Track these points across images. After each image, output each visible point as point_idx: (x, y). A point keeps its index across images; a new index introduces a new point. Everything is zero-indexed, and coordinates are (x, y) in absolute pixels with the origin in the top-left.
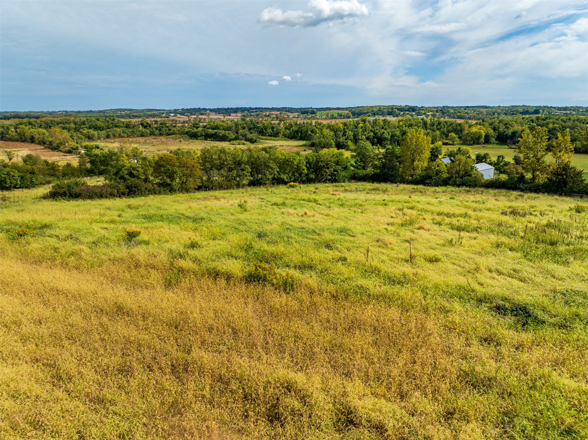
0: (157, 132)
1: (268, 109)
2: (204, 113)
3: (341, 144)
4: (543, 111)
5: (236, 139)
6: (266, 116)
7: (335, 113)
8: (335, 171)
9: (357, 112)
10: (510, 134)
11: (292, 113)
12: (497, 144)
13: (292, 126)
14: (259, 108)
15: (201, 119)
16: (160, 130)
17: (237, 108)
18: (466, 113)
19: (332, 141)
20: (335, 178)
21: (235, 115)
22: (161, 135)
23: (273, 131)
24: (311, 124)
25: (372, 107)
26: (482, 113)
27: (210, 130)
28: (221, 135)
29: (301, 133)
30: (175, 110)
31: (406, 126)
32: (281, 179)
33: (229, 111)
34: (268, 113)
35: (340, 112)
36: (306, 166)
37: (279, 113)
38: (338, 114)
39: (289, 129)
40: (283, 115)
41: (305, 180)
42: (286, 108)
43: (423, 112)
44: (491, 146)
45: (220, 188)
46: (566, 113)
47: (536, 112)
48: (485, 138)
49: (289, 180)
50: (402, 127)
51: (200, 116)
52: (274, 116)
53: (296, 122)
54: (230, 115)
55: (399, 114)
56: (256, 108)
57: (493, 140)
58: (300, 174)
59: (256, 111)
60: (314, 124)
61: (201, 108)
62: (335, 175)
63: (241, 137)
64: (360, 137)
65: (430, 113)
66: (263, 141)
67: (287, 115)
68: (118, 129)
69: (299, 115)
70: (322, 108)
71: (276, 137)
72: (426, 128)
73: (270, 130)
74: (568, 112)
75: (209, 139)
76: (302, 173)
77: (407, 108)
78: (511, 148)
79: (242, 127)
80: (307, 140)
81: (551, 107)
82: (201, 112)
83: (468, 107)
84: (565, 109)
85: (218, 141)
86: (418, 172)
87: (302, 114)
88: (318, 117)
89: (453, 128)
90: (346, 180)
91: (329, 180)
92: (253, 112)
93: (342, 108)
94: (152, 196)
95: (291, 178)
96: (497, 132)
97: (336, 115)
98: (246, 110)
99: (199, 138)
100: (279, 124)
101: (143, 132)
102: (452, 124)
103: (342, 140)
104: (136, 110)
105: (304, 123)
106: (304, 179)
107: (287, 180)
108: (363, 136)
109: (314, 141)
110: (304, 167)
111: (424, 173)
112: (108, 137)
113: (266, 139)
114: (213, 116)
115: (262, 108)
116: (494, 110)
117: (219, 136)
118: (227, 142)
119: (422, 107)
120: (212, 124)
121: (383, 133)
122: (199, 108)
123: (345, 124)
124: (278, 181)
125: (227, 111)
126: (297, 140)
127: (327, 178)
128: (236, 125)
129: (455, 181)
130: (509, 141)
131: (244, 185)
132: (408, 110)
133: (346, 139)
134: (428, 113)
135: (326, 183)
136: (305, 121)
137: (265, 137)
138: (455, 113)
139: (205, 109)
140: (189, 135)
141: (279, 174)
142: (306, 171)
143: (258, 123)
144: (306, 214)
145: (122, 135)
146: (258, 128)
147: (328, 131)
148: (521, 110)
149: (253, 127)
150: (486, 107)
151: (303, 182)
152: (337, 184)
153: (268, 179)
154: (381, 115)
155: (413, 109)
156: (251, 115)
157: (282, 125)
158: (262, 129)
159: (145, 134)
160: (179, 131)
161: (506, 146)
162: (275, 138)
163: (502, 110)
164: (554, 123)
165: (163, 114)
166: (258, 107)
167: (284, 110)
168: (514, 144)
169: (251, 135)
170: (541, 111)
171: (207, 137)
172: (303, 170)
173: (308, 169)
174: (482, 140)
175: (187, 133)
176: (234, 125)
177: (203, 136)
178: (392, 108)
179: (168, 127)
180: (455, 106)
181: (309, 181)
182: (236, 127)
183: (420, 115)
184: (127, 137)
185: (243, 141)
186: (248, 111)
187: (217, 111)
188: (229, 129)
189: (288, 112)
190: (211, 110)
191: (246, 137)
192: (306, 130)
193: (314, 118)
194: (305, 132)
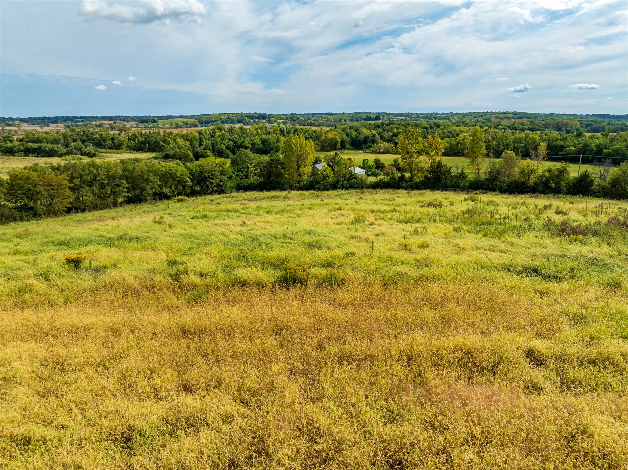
1: (97, 117)
2: (11, 123)
3: (200, 154)
4: (383, 117)
5: (68, 153)
6: (97, 126)
7: (180, 122)
8: (221, 181)
9: (204, 120)
10: (363, 139)
11: (128, 122)
12: (352, 149)
13: (136, 137)
14: (85, 117)
15: (11, 130)
17: (57, 118)
18: (315, 120)
19: (189, 151)
20: (222, 189)
21: (55, 125)
23: (114, 143)
24: (159, 134)
25: (219, 114)
26: (330, 120)
27: (31, 144)
28: (47, 149)
29: (149, 144)
31: (264, 134)
32: (163, 193)
33: (46, 120)
34: (98, 123)
35: (185, 120)
36: (190, 178)
37: (112, 122)
38: (183, 122)
39: (133, 140)
40: (117, 124)
41: (189, 194)
43: (273, 119)
44: (347, 151)
45: (94, 208)
46: (403, 119)
47: (378, 118)
48: (341, 144)
49: (172, 194)
50: (261, 135)
51: (8, 128)
52: (107, 126)
53: (141, 132)
54: (48, 126)
55: (250, 122)
56: (81, 117)
57: (348, 146)
58: (184, 187)
59: (82, 121)
60: (162, 133)
62: (221, 186)
63: (75, 151)
64: (219, 146)
65: (281, 121)
66: (103, 154)
67: (122, 124)
69: (137, 125)
70: (162, 117)
71: (119, 149)
72: (284, 135)
73: (110, 142)
74: (404, 118)
75: (31, 155)
76: (186, 185)
77: (256, 115)
78: (365, 152)
79: (73, 139)
80: (159, 151)
81: (389, 114)
82: (7, 122)
83: (315, 114)
84: (401, 115)
85: (43, 157)
86: (305, 178)
87: (141, 123)
88: (160, 126)
89: (309, 134)
90: (233, 190)
91: (216, 191)
92: (78, 122)
93: (186, 116)
94: (12, 224)
95: (174, 192)
96: (350, 137)
97: (181, 124)
98: (68, 120)
99: (16, 154)
100: (120, 135)
102: (308, 131)
103: (199, 150)
105: (150, 132)
106: (189, 192)
107: (170, 194)
108: (222, 145)
109: (167, 152)
110: (188, 179)
111: (312, 179)
113: (107, 153)
114: (30, 128)
115: (89, 117)
116: (340, 116)
117: (46, 151)
118: (56, 158)
119: (271, 114)
120: (31, 136)
121: (243, 141)
122: (3, 118)
123: (200, 133)
124: (161, 196)
125: (44, 121)
126: (145, 152)
127: (213, 190)
128: (65, 137)
129: (343, 185)
130: (363, 146)
131: (121, 204)
132: (258, 118)
133: (204, 149)
134: (278, 121)
135: (213, 195)
136: (151, 131)
137: (105, 150)
138: (305, 120)
139: (11, 119)
141: (161, 188)
142: (190, 183)
143: (92, 134)
144: (244, 223)
146: (94, 139)
147: (182, 140)
148: (364, 116)
149: (87, 139)
150: (332, 114)
151: (189, 195)
152: (224, 195)
153: (149, 194)
154: (230, 123)
155: (263, 117)
157: (123, 136)
158: (100, 140)
161: (361, 151)
162: (117, 151)
163: (347, 117)
164: (397, 128)
166: (84, 116)
167: (118, 119)
168: (368, 149)
169: (87, 148)
170: (381, 117)
171: (27, 152)
172: (187, 182)
173: (192, 181)
174: (339, 145)
176: (61, 137)
177: (21, 151)
178: (242, 116)
180: (302, 113)
181: (193, 194)
182: (65, 140)
183: (271, 123)
185: (79, 156)
186: (72, 120)
187: (30, 121)
188: (56, 141)
189: (123, 121)
190: (21, 120)
191: (81, 151)
192: (155, 140)
193: (156, 127)
194: (155, 142)
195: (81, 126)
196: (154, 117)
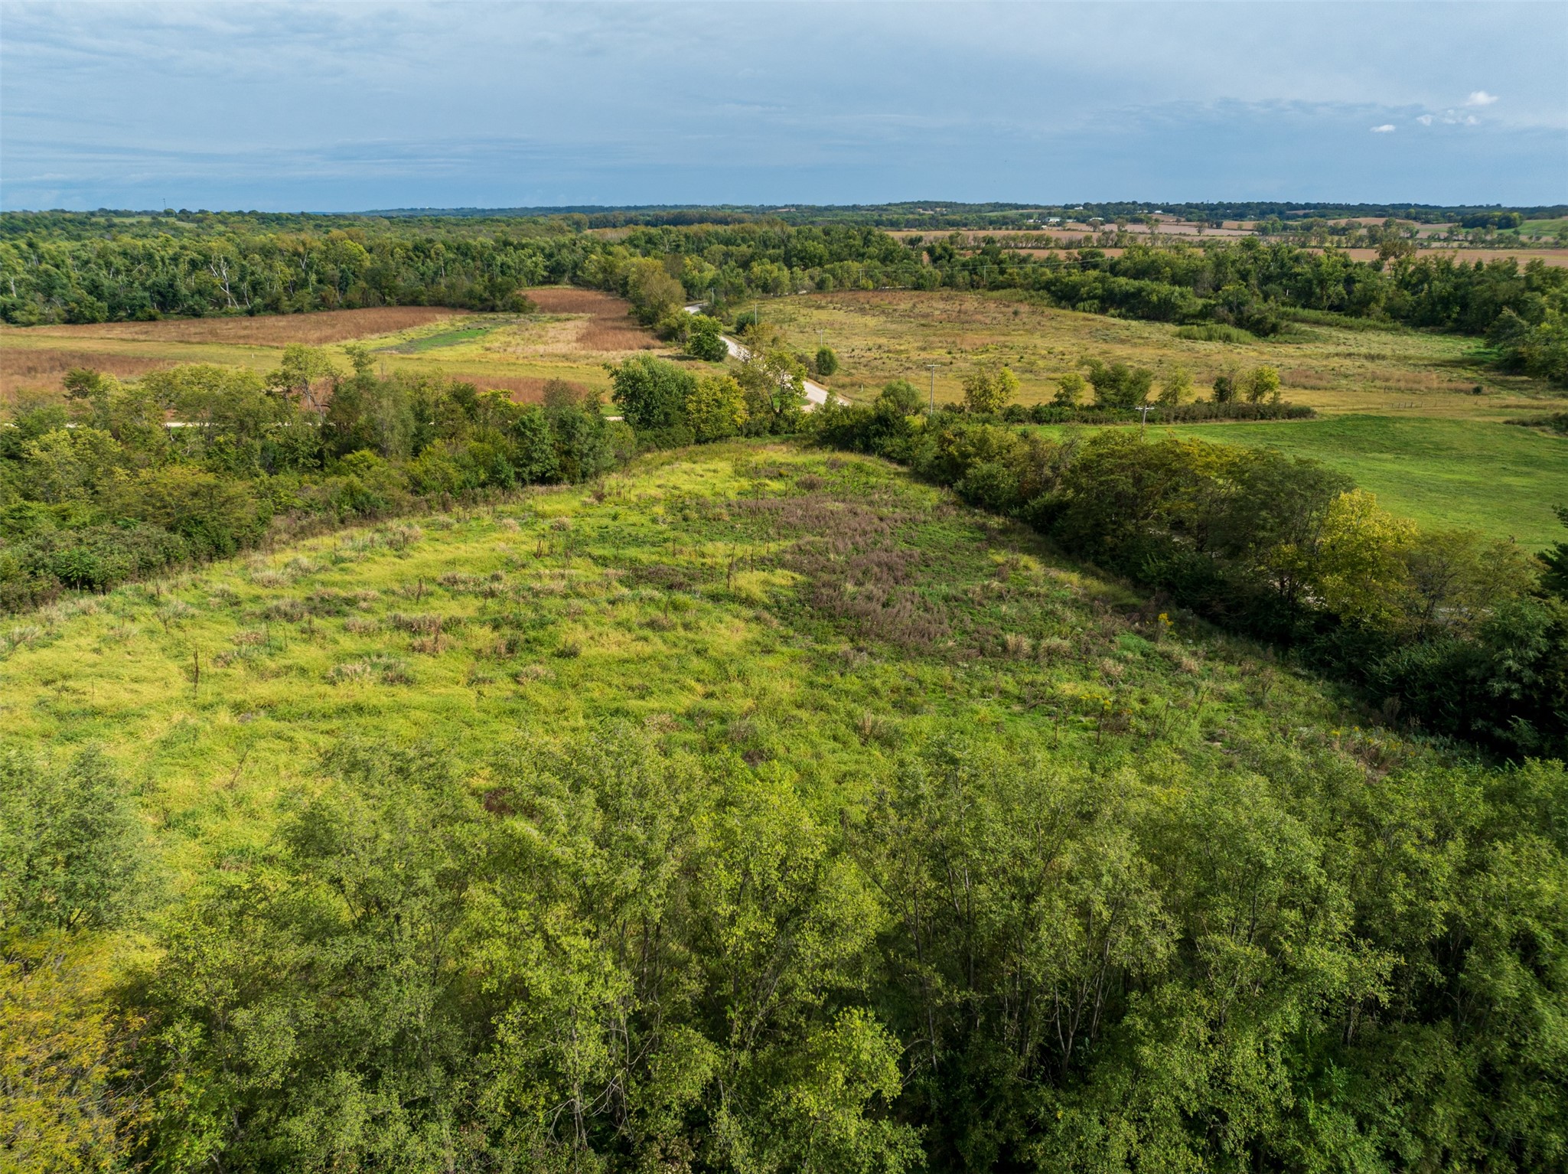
0: (962, 277)
1: (1348, 207)
2: (1142, 216)
5: (1205, 314)
6: (1334, 231)
11: (1427, 222)
13: (1427, 277)
14: (1316, 206)
16: (973, 271)
17: (1248, 205)
21: (1235, 224)
22: (973, 286)
23: (1349, 293)
24: (1511, 272)
27: (1124, 280)
28: (1154, 298)
29: (1464, 307)
30: (1066, 207)
33: (1221, 212)
34: (1343, 222)
37: (1380, 221)
39: (1414, 289)
40: (1394, 229)
42: (1409, 206)
52: (1363, 232)
53: (1448, 264)
54: (1219, 226)
56: (1307, 206)
59: (1306, 216)
60: (1522, 271)
61: (1140, 202)
63: (1222, 311)
66: (1305, 327)
67: (1408, 230)
68: (855, 266)
69: (1451, 232)
71: (1357, 314)
73: (1340, 288)
75: (1112, 311)
79: (1238, 272)
80: (1488, 338)
87: (1464, 226)
88: (1523, 238)
92: (1294, 217)
98: (1272, 212)
99: (1081, 305)
101: (922, 276)
104: (964, 205)
109: (1522, 349)
112: (820, 286)
113: (1317, 323)
114: (1169, 228)
115: (1325, 206)
117: (1149, 302)
120: (1139, 256)
125: (1214, 214)
126: (1444, 332)
128: (1220, 263)
137: (1313, 315)
139: (1151, 207)
140: (1053, 294)
143: (1298, 258)
145: (863, 282)
146: (1295, 276)
149: (1276, 275)
156: (1285, 228)
157: (1386, 271)
158: (1309, 281)
159: (927, 284)
160: (1026, 276)
162: (1352, 320)
165: (1030, 217)
166: (1314, 201)
167: (1402, 212)
169: (1264, 307)
171: (1109, 302)
175: (1047, 286)
176: (1211, 263)
177: (1094, 297)
179: (1001, 262)
182: (1218, 271)
184: (875, 289)
185: (1227, 329)
186: (1280, 214)
187: (1185, 212)
188: (1188, 277)
189: (1415, 219)
190: (1168, 209)
191: (1241, 312)
192: (1487, 294)
193: (1509, 243)
194: (1485, 303)
195: (1296, 229)
196: (1513, 209)
